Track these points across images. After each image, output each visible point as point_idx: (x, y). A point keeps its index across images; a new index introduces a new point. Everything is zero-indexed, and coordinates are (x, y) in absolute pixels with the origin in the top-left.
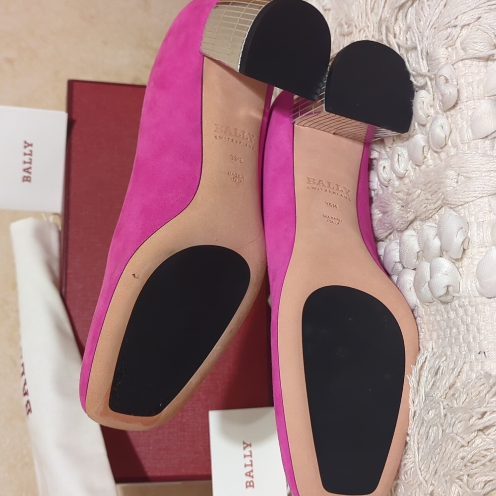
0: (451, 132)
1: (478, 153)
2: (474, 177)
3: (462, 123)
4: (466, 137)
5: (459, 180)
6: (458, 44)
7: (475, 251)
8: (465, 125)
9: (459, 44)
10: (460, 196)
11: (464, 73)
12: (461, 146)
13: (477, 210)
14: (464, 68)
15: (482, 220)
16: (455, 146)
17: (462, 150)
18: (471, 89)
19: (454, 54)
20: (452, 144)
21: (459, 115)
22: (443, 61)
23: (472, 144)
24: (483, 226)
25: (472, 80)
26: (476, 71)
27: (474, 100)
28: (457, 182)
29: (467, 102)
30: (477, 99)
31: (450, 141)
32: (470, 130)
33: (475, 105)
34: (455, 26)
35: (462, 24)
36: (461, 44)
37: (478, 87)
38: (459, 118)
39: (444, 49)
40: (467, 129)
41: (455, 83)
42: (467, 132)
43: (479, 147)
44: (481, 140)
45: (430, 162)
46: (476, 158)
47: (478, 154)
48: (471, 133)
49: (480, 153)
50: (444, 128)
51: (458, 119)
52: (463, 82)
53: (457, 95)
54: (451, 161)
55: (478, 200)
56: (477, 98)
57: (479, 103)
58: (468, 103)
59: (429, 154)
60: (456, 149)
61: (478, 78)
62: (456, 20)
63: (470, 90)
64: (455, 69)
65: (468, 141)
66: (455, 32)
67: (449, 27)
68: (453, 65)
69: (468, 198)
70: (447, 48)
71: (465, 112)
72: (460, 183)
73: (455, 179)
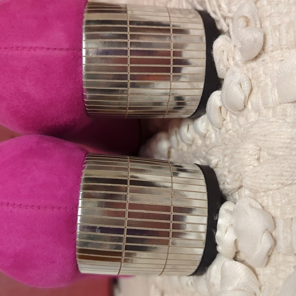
0: (251, 90)
1: (286, 122)
2: (281, 156)
3: (265, 80)
4: (271, 100)
5: (262, 156)
7: (281, 258)
8: (270, 83)
10: (261, 181)
11: (269, 13)
12: (264, 111)
13: (283, 201)
14: (269, 7)
15: (291, 216)
16: (257, 111)
17: (265, 117)
18: (278, 34)
20: (252, 107)
21: (262, 69)
23: (278, 110)
24: (291, 226)
25: (278, 23)
26: (285, 11)
27: (282, 49)
28: (258, 159)
29: (273, 51)
30: (286, 49)
31: (249, 103)
32: (276, 91)
33: (283, 56)
37: (287, 32)
38: (261, 73)
40: (272, 89)
41: (258, 26)
42: (272, 93)
43: (288, 114)
44: (290, 104)
45: (230, 126)
46: (284, 130)
47: (286, 124)
48: (277, 95)
49: (289, 123)
50: (242, 86)
51: (261, 75)
52: (268, 25)
53: (262, 43)
54: (250, 130)
55: (286, 188)
56: (286, 46)
57: (288, 54)
58: (273, 53)
59: (228, 115)
60: (257, 114)
61: (287, 19)
63: (276, 36)
64: (258, 8)
65: (272, 105)
69: (273, 184)
71: (270, 65)
72: (262, 161)
73: (255, 155)
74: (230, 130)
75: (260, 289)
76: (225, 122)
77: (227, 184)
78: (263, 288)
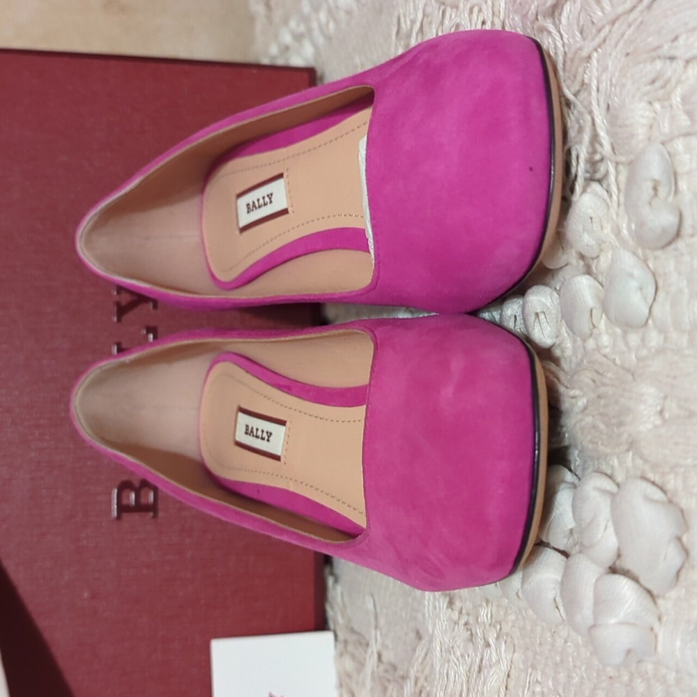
5: (668, 408)
6: (676, 99)
8: (686, 290)
9: (679, 99)
12: (675, 335)
14: (688, 156)
16: (662, 330)
19: (666, 121)
21: (672, 261)
22: (641, 132)
28: (661, 413)
29: (691, 236)
34: (672, 58)
35: (689, 55)
36: (685, 100)
39: (643, 104)
45: (606, 340)
51: (670, 272)
54: (649, 362)
59: (603, 322)
62: (676, 44)
65: (687, 328)
66: (670, 70)
67: (659, 57)
68: (663, 143)
69: (685, 458)
70: (650, 103)
71: (687, 258)
72: (667, 415)
73: (656, 406)
74: (606, 347)
75: (660, 619)
76: (595, 330)
77: (602, 444)
78: (664, 619)
